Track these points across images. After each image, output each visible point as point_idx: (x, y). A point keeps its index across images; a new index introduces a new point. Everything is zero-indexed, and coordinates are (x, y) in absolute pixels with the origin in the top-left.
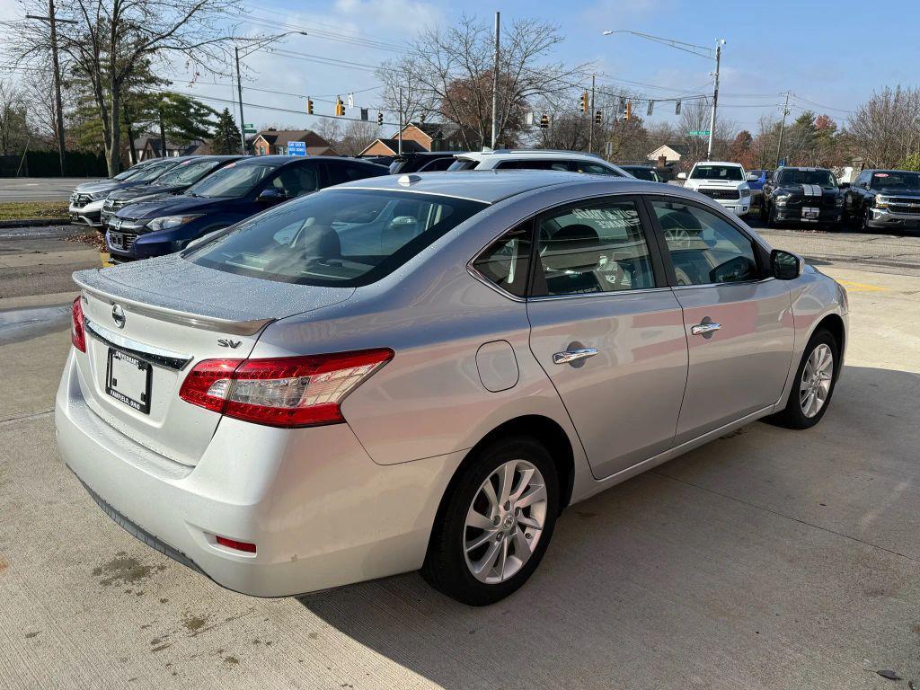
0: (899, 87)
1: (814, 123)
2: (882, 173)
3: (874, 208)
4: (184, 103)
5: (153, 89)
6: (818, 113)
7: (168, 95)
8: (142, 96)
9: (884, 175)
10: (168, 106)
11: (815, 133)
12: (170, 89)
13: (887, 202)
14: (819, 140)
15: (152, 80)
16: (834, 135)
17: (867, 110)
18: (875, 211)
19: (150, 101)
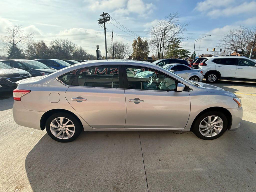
4: (184, 51)
5: (179, 49)
7: (182, 50)
8: (177, 50)
10: (181, 51)
12: (182, 49)
15: (179, 47)
19: (178, 51)
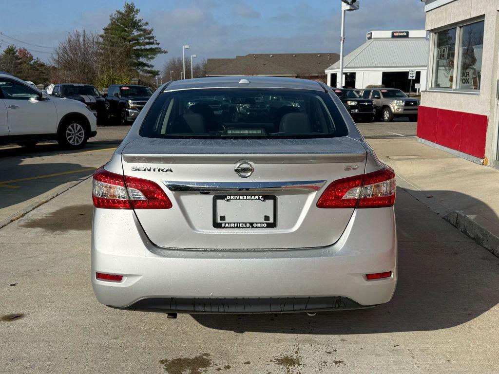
0: (84, 31)
1: (17, 54)
2: (125, 87)
3: (129, 109)
6: (18, 46)
9: (127, 88)
11: (19, 61)
13: (136, 105)
14: (22, 66)
16: (32, 63)
17: (67, 46)
18: (130, 111)
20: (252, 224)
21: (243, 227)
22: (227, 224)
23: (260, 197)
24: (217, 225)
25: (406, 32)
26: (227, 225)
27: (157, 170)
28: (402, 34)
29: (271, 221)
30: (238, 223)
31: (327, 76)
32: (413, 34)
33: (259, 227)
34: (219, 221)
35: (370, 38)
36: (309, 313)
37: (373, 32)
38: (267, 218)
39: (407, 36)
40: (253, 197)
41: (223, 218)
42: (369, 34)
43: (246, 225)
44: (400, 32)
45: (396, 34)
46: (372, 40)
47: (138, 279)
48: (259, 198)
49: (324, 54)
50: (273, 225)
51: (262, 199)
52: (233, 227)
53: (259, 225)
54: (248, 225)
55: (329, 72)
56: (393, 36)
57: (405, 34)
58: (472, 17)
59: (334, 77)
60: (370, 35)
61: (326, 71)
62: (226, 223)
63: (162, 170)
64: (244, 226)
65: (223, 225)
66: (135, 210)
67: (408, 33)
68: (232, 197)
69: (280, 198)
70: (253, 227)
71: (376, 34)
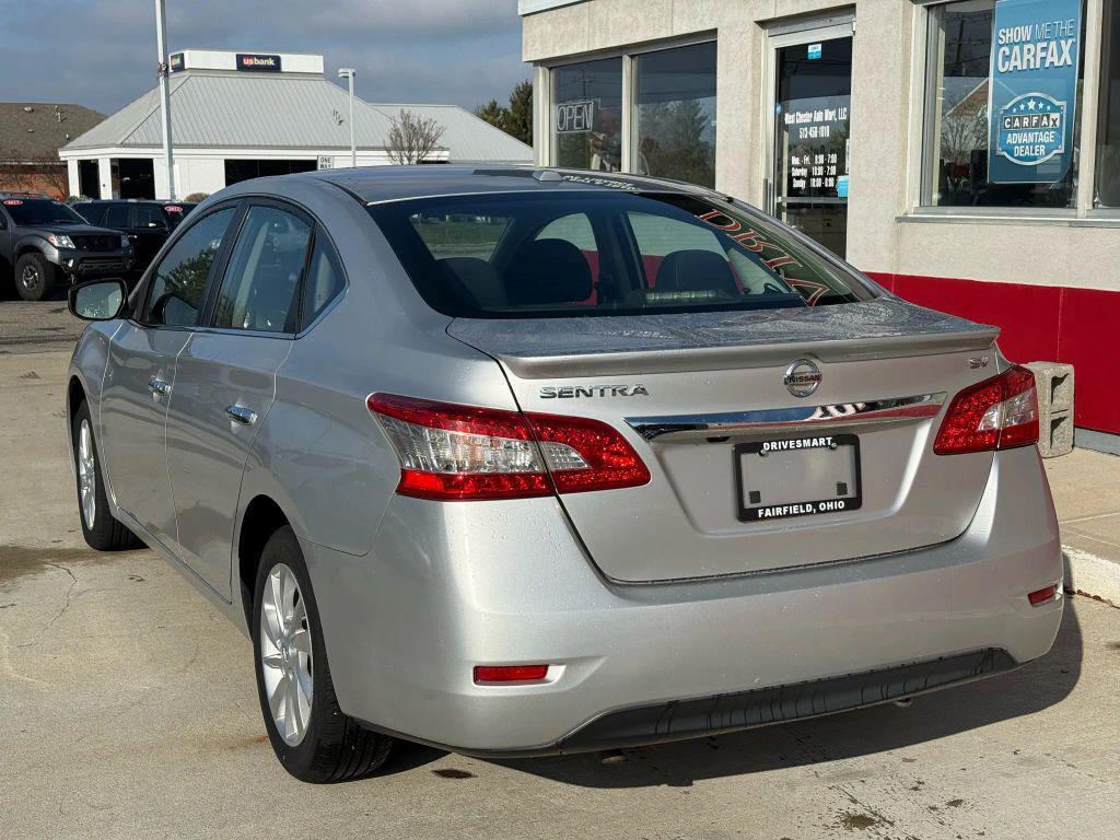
20: (815, 504)
21: (800, 514)
22: (768, 510)
23: (829, 439)
24: (747, 515)
25: (273, 57)
26: (768, 513)
27: (608, 392)
28: (262, 62)
29: (851, 494)
30: (789, 505)
31: (66, 166)
32: (290, 62)
33: (830, 511)
34: (748, 504)
35: (180, 68)
36: (900, 701)
37: (187, 53)
38: (842, 488)
39: (276, 68)
40: (815, 442)
41: (755, 496)
42: (176, 57)
43: (804, 508)
44: (259, 57)
45: (247, 62)
46: (187, 74)
47: (594, 667)
48: (826, 441)
49: (44, 106)
50: (854, 504)
51: (834, 445)
52: (779, 517)
53: (830, 506)
54: (809, 508)
55: (71, 157)
56: (241, 67)
57: (271, 62)
58: (675, 34)
59: (89, 170)
60: (178, 61)
61: (63, 154)
62: (765, 508)
63: (623, 392)
64: (802, 511)
65: (760, 513)
66: (561, 496)
67: (277, 60)
68: (774, 445)
69: (865, 440)
70: (819, 511)
71: (193, 58)
